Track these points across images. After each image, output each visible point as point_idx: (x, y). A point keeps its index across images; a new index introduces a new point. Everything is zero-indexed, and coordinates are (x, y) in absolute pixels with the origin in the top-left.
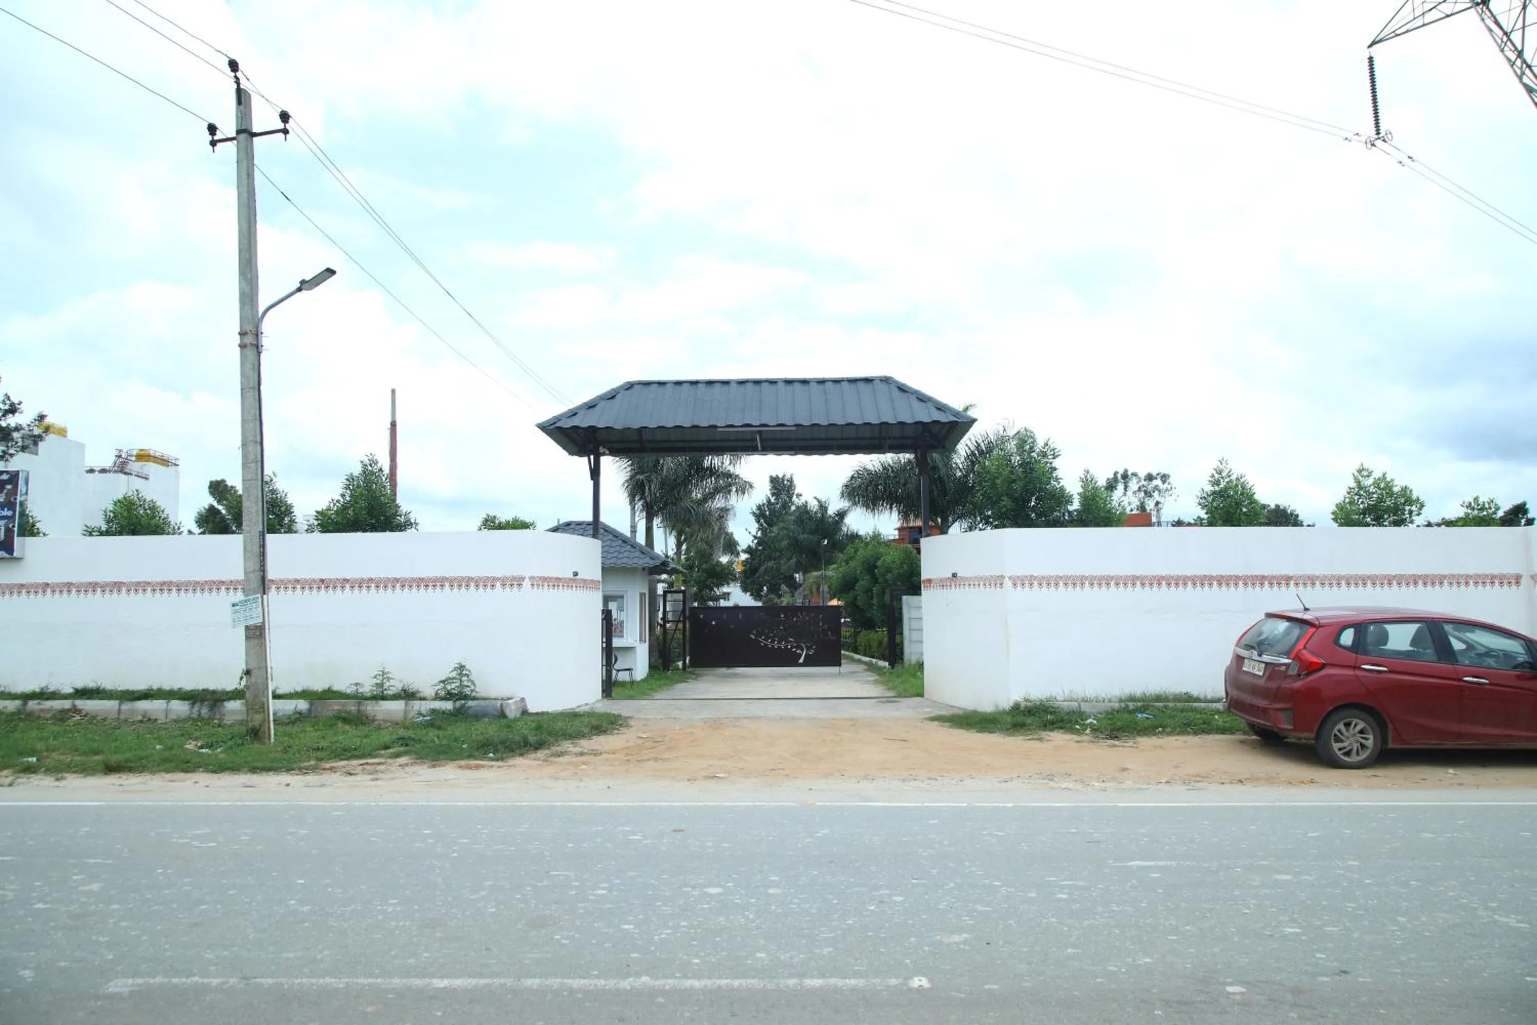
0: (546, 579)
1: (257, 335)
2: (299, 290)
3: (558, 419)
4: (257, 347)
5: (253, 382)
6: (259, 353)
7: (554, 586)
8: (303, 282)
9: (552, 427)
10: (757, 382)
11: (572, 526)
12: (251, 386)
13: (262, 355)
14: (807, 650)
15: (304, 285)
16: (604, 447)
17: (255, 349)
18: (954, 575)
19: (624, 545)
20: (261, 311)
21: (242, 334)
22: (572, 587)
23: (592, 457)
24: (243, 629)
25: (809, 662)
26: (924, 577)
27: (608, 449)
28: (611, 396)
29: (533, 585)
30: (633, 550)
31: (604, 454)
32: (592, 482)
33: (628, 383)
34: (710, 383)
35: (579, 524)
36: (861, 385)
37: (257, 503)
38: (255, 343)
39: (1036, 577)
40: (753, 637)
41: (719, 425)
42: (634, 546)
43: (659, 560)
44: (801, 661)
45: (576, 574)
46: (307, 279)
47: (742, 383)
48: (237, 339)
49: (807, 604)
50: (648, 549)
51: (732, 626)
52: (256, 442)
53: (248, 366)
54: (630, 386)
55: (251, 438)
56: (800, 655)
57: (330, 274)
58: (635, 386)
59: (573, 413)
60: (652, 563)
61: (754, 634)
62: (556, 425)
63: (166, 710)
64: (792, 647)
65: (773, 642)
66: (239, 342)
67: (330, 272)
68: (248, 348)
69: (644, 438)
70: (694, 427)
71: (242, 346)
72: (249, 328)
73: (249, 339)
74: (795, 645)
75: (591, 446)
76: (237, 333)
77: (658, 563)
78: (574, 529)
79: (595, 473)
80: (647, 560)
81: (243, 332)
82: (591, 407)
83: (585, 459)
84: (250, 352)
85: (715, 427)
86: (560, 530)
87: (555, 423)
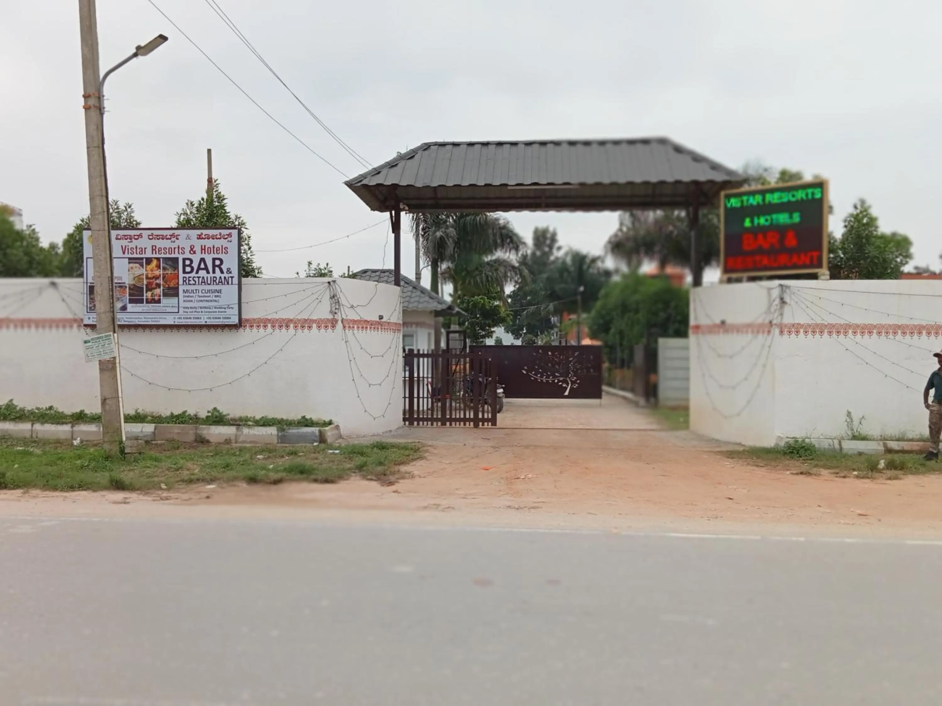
0: (356, 321)
1: (99, 98)
2: (135, 55)
3: (363, 177)
4: (100, 109)
5: (97, 142)
6: (102, 114)
7: (363, 328)
8: (139, 48)
9: (359, 184)
10: (543, 144)
11: (368, 273)
12: (96, 145)
13: (105, 116)
14: (572, 385)
15: (141, 51)
16: (404, 204)
17: (98, 110)
18: (723, 323)
19: (414, 290)
20: (102, 75)
21: (86, 97)
22: (378, 329)
23: (393, 212)
24: (98, 362)
25: (574, 395)
26: (692, 322)
27: (408, 205)
28: (411, 155)
29: (344, 327)
30: (422, 295)
31: (404, 210)
32: (393, 235)
33: (426, 144)
34: (500, 144)
35: (374, 271)
36: (639, 146)
37: (106, 252)
38: (97, 105)
39: (803, 325)
40: (525, 372)
41: (510, 184)
42: (423, 291)
43: (446, 304)
44: (567, 393)
45: (381, 317)
46: (143, 45)
47: (529, 144)
48: (82, 101)
49: (564, 344)
50: (433, 294)
51: (506, 362)
52: (102, 196)
53: (93, 127)
54: (427, 147)
55: (98, 193)
56: (566, 388)
57: (162, 40)
58: (432, 147)
59: (377, 172)
60: (440, 307)
61: (525, 370)
62: (362, 183)
63: (72, 431)
64: (559, 381)
65: (542, 377)
66: (83, 105)
67: (163, 38)
68: (92, 110)
69: (439, 195)
70: (487, 185)
71: (87, 108)
72: (92, 91)
73: (92, 102)
74: (561, 379)
75: (392, 203)
76: (82, 96)
77: (444, 307)
78: (370, 276)
79: (396, 227)
80: (435, 304)
81: (87, 95)
82: (393, 166)
83: (387, 214)
84: (94, 113)
85: (506, 185)
86: (359, 277)
87: (361, 181)
